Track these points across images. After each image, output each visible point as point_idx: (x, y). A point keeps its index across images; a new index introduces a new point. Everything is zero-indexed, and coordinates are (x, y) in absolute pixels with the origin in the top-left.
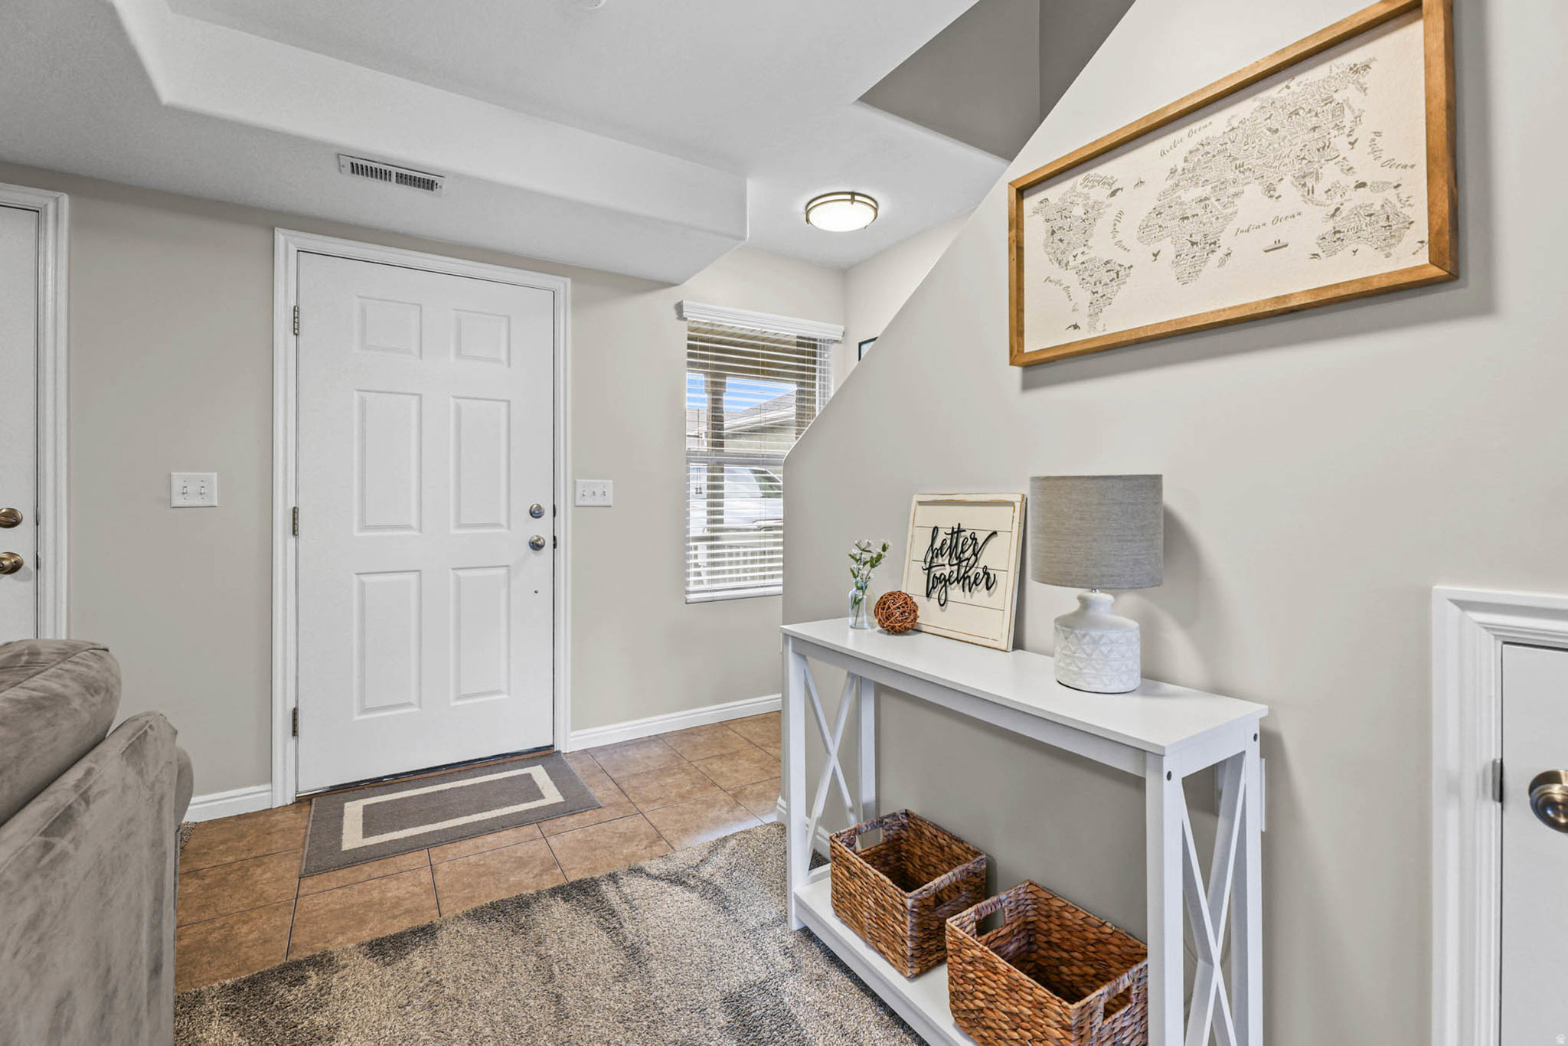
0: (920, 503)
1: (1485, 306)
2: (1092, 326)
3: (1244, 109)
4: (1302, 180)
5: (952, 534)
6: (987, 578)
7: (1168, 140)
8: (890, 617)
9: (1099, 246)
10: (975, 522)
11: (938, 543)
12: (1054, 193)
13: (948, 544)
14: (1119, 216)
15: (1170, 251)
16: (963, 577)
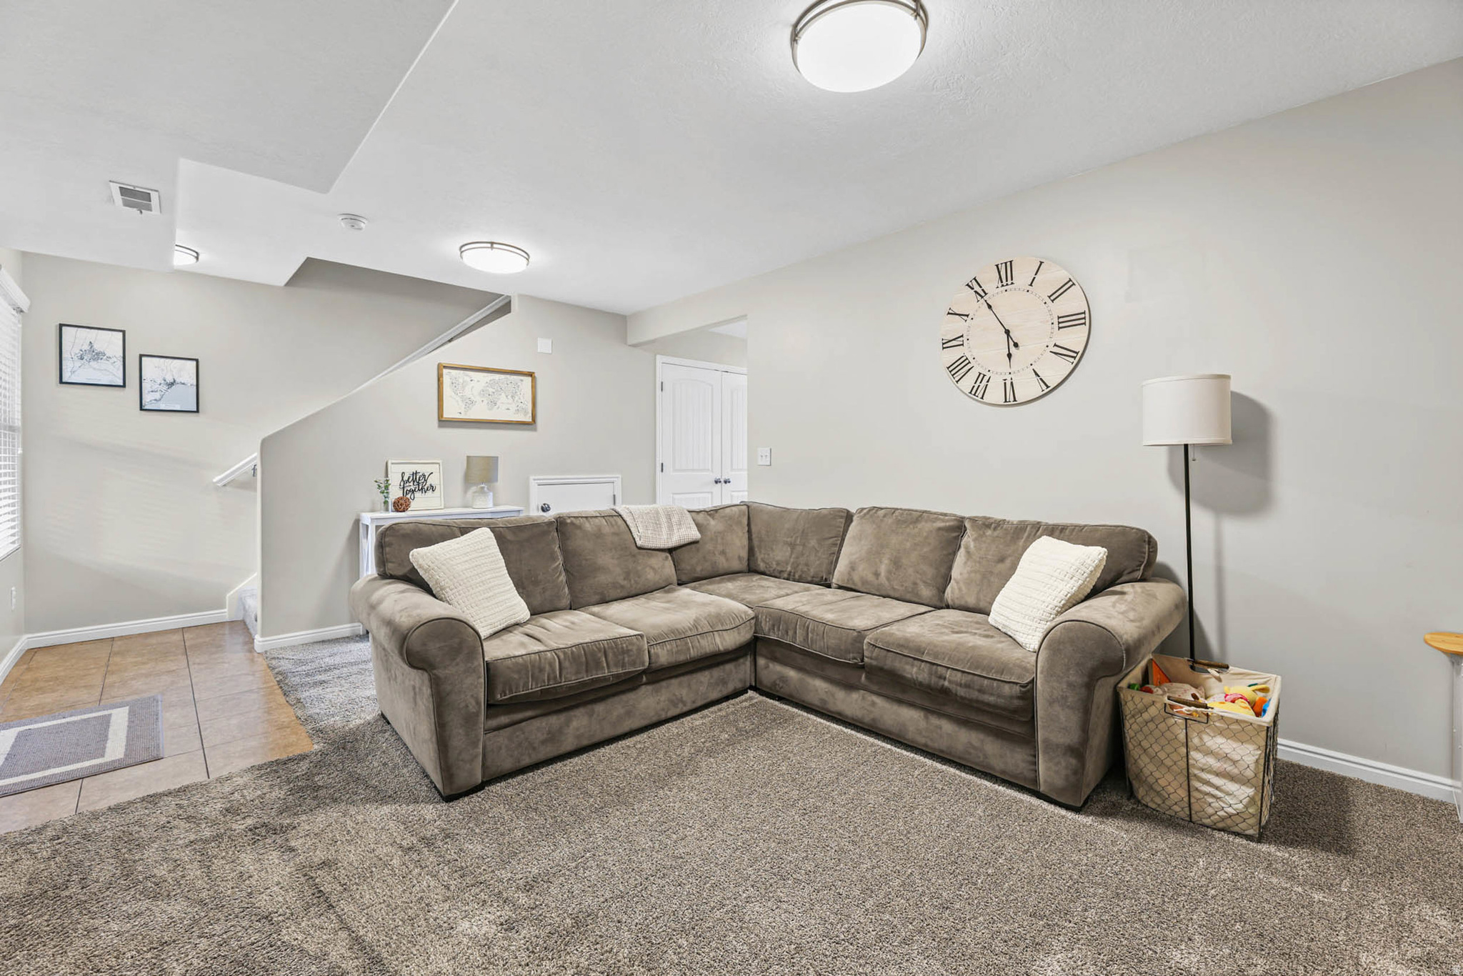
0: (392, 463)
1: (535, 430)
2: (466, 414)
3: (502, 376)
4: (512, 397)
5: (413, 474)
6: (433, 488)
7: (485, 374)
8: (400, 506)
9: (467, 393)
10: (422, 469)
11: (406, 478)
12: (454, 372)
13: (411, 478)
14: (473, 387)
15: (486, 402)
16: (422, 489)
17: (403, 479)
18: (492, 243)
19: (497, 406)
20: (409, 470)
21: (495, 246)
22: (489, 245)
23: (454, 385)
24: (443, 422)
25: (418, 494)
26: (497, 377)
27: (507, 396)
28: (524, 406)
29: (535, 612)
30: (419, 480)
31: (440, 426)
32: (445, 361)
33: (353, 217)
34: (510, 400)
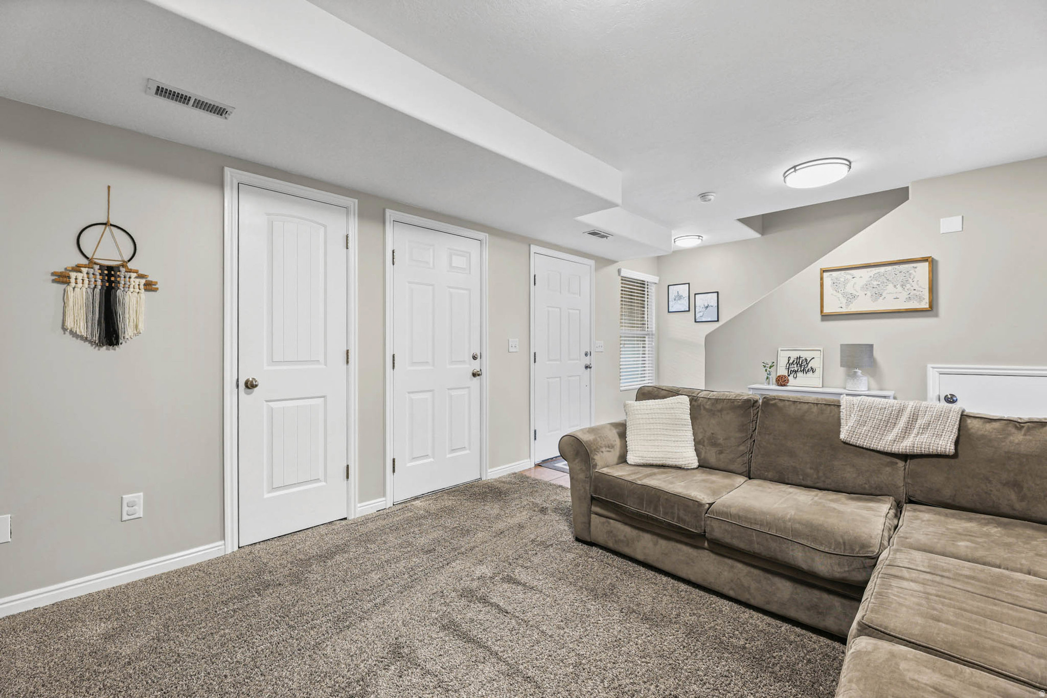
0: (781, 350)
2: (847, 308)
4: (902, 285)
5: (796, 359)
6: (813, 370)
7: (869, 270)
8: (782, 381)
9: (849, 289)
10: (804, 355)
11: (791, 361)
12: (834, 274)
13: (796, 361)
14: (855, 283)
15: (869, 294)
16: (803, 370)
17: (788, 362)
18: (794, 167)
19: (883, 297)
20: (794, 355)
21: (797, 168)
22: (793, 170)
23: (835, 284)
24: (826, 317)
25: (800, 374)
26: (882, 269)
27: (895, 286)
28: (918, 293)
29: (704, 465)
30: (802, 363)
31: (823, 320)
32: (825, 266)
33: (702, 195)
34: (899, 288)
